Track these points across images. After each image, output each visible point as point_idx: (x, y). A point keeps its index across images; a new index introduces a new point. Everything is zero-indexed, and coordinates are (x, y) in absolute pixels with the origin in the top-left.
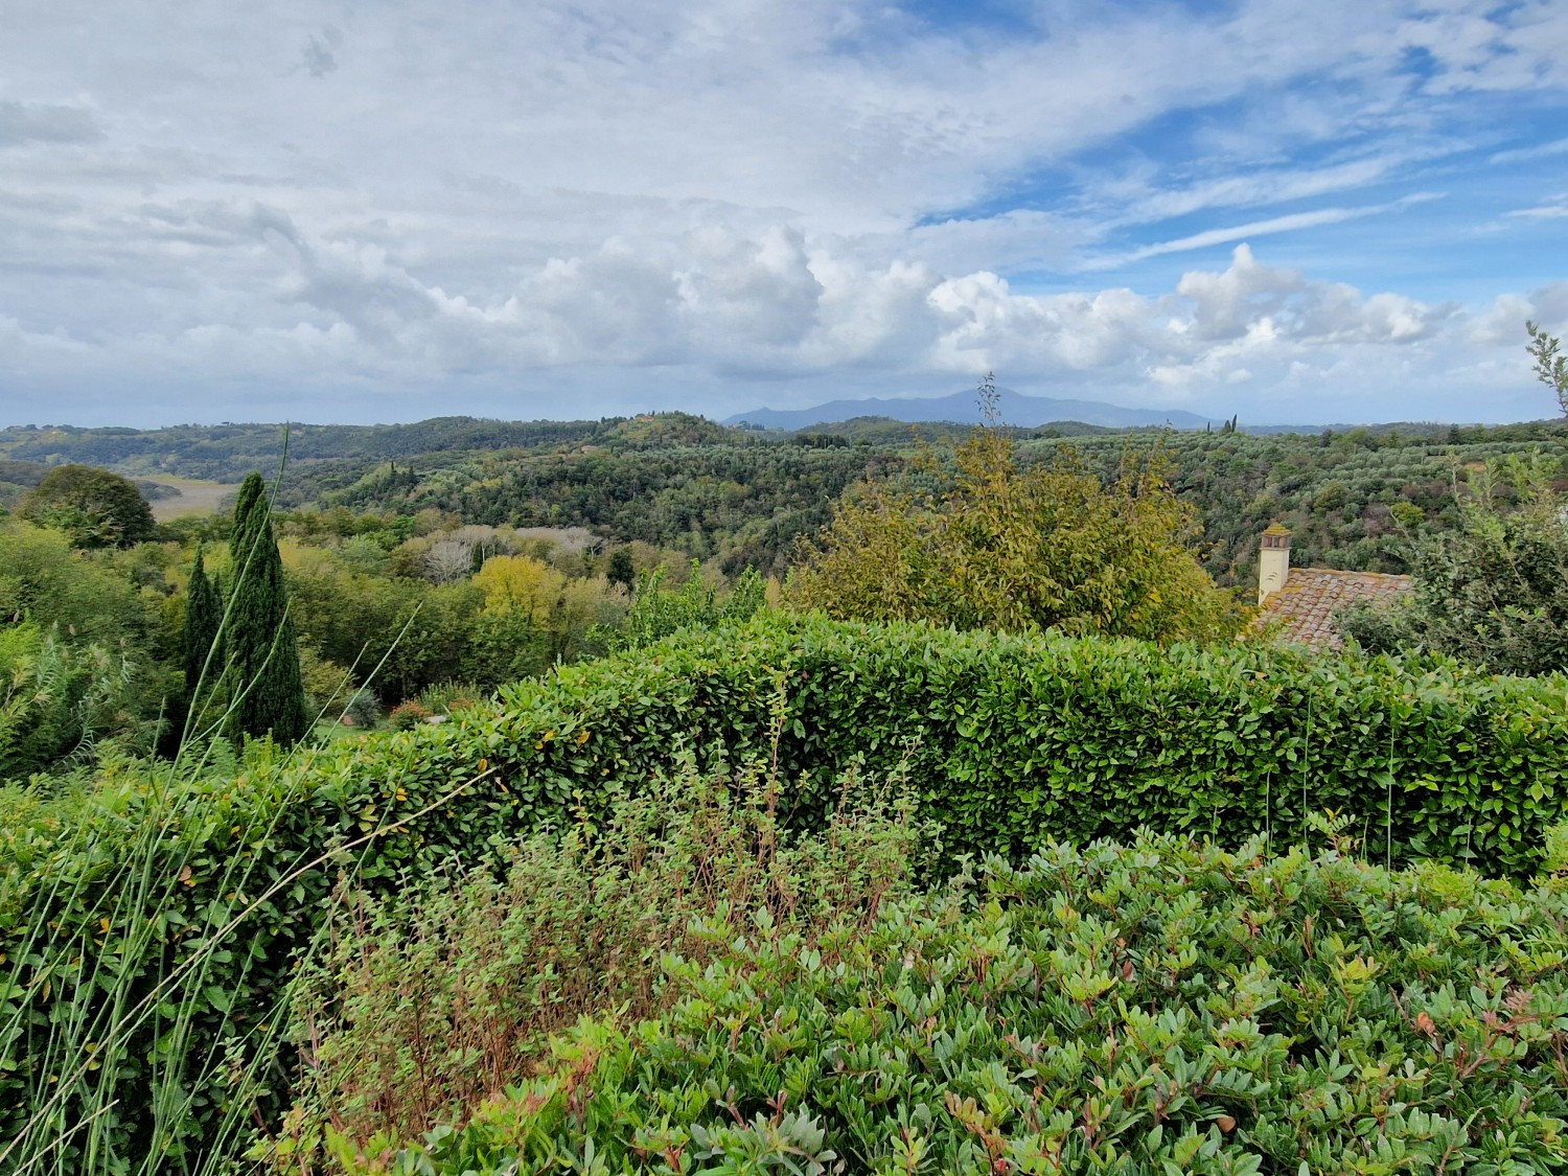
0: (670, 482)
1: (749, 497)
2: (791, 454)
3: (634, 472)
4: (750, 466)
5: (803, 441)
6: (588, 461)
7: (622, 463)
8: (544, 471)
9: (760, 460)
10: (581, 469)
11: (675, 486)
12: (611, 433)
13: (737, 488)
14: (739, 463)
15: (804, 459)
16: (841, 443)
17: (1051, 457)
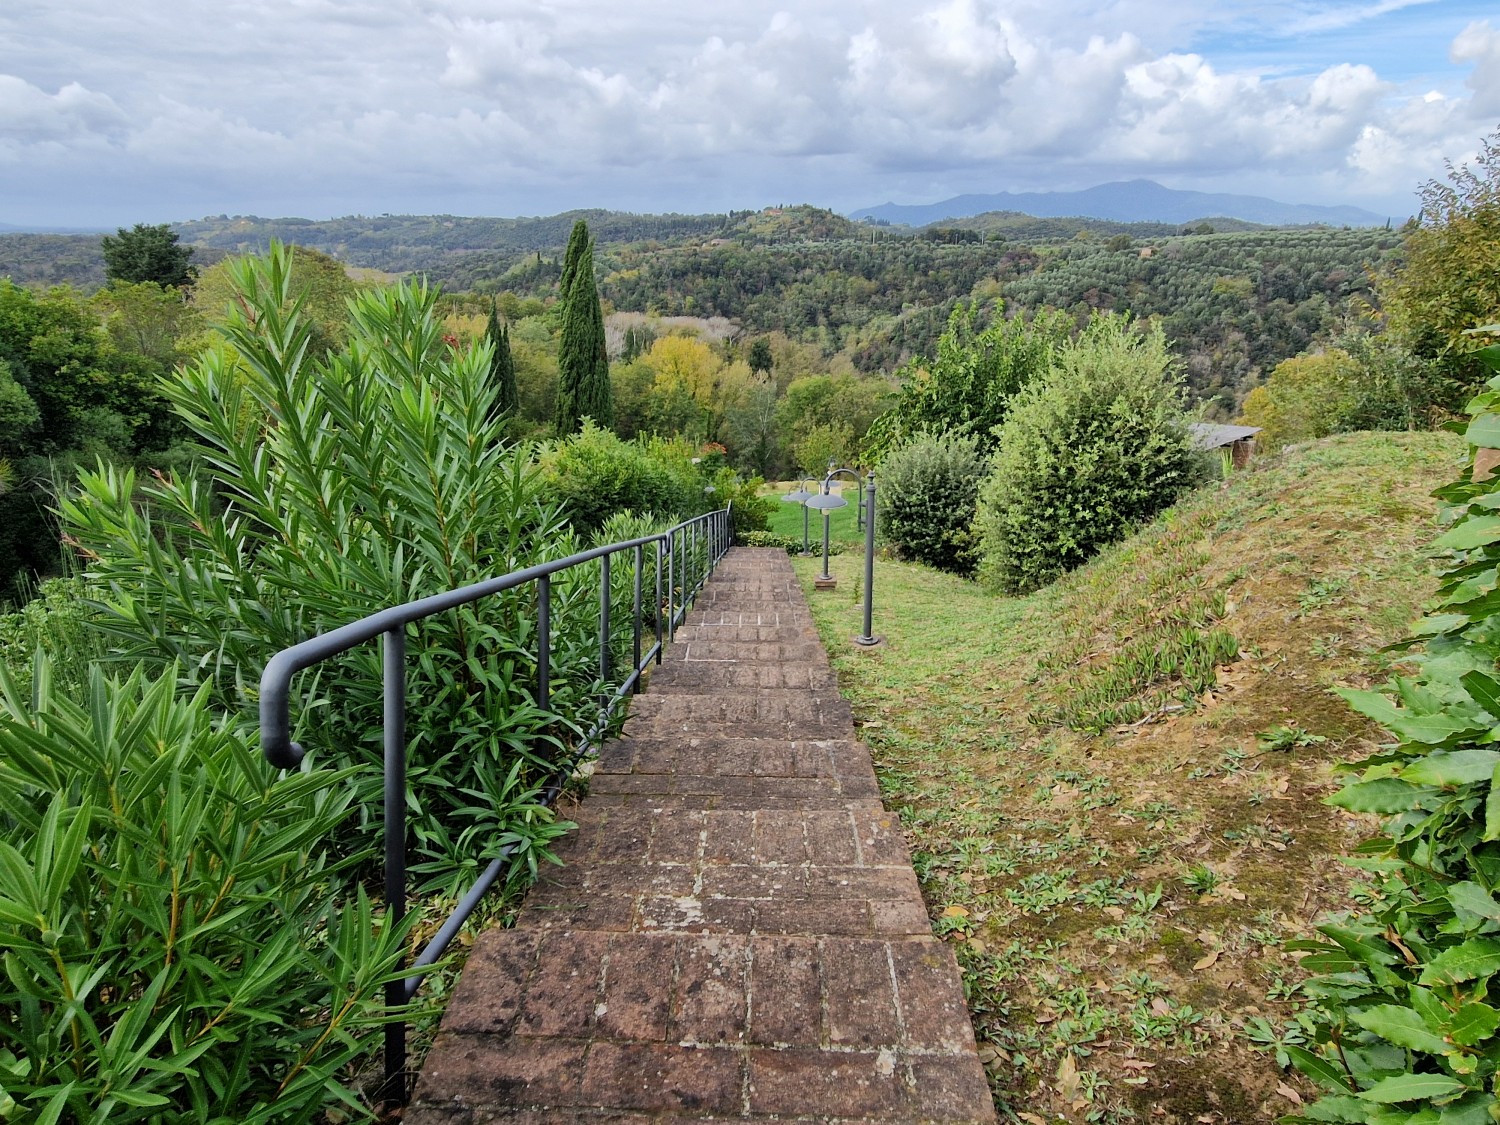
0: (799, 276)
1: (876, 293)
2: (920, 249)
3: (764, 265)
4: (879, 261)
5: (934, 236)
6: (721, 253)
7: (752, 256)
8: (679, 263)
9: (889, 256)
10: (714, 262)
11: (804, 281)
12: (741, 226)
13: (866, 283)
14: (867, 258)
15: (934, 255)
16: (972, 238)
17: (1201, 254)
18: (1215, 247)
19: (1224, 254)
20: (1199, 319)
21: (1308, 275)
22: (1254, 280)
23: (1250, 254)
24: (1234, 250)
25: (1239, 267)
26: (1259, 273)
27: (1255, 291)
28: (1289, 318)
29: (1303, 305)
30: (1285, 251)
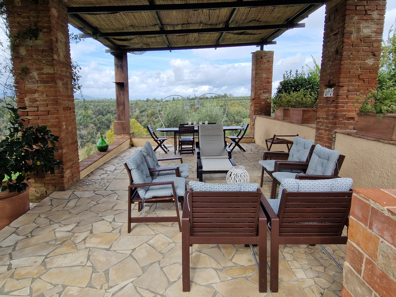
18: (81, 103)
19: (83, 105)
21: (105, 110)
22: (93, 111)
23: (90, 105)
24: (86, 103)
25: (88, 108)
26: (94, 109)
27: (94, 114)
28: (104, 120)
29: (106, 117)
30: (99, 104)
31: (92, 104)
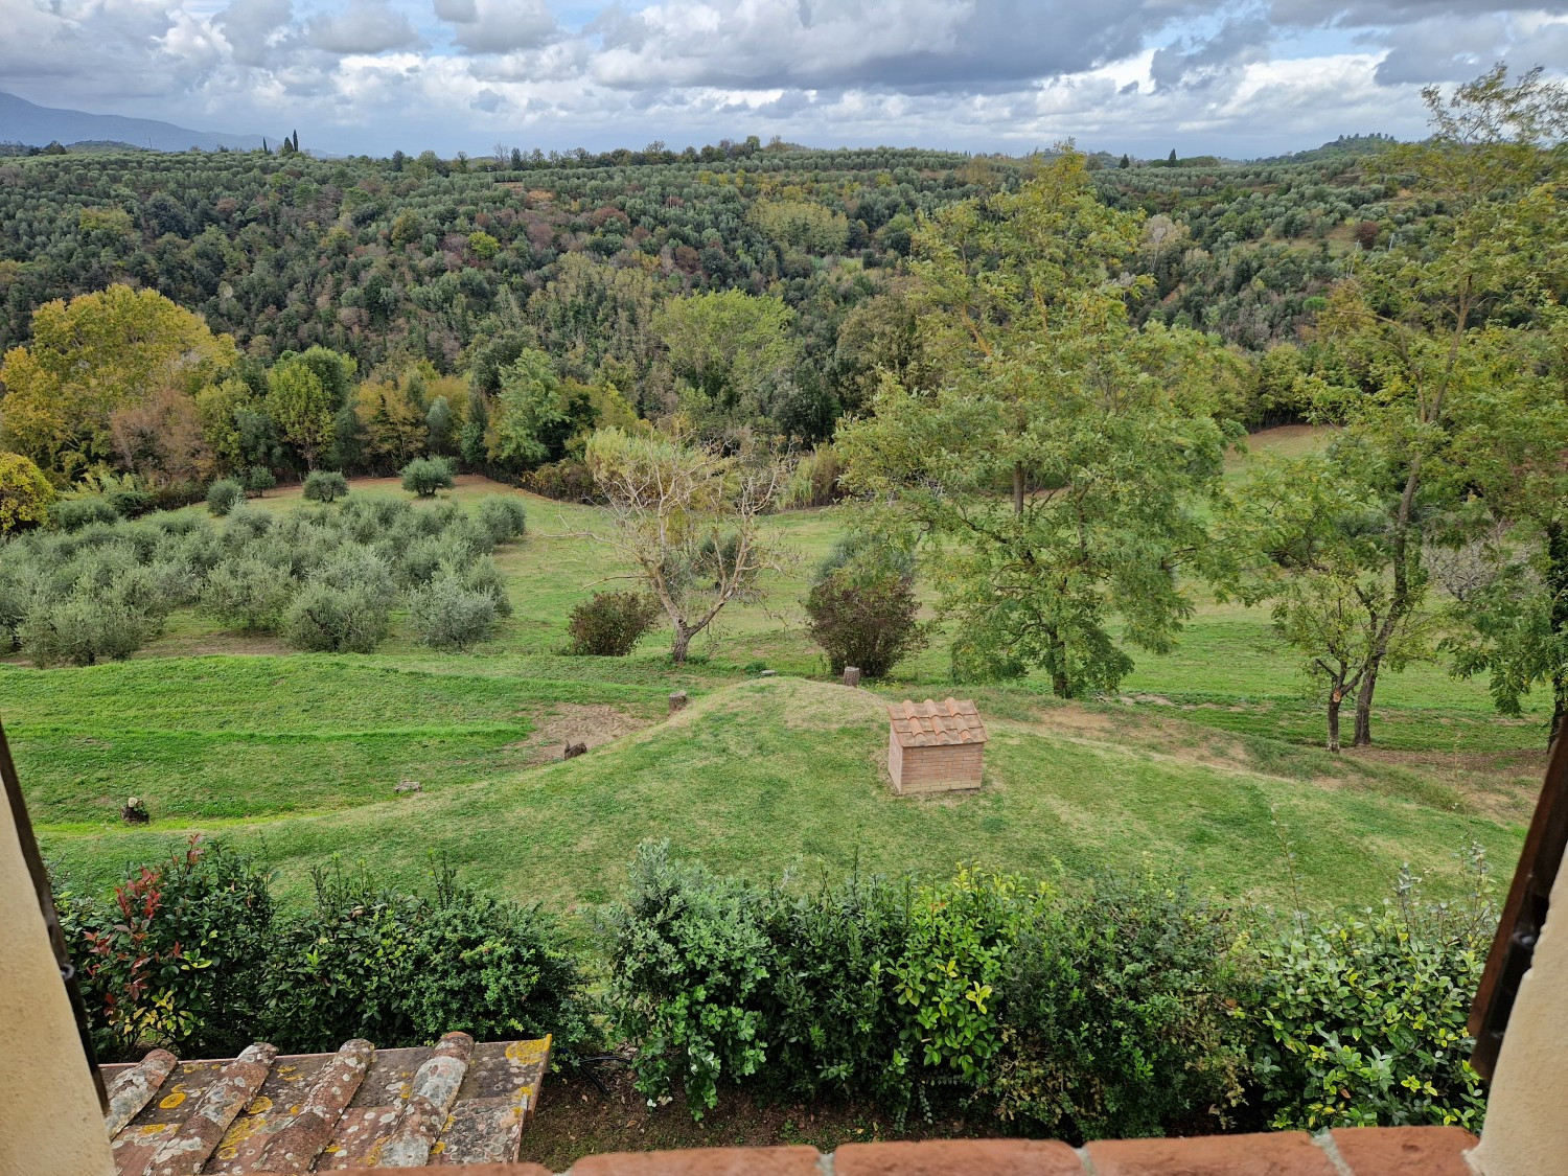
17: (52, 179)
18: (67, 170)
19: (81, 179)
20: (73, 263)
21: (195, 204)
22: (130, 211)
23: (115, 180)
24: (94, 174)
25: (108, 196)
26: (135, 204)
27: (136, 225)
28: (187, 254)
29: (199, 239)
30: (157, 175)
31: (126, 175)
